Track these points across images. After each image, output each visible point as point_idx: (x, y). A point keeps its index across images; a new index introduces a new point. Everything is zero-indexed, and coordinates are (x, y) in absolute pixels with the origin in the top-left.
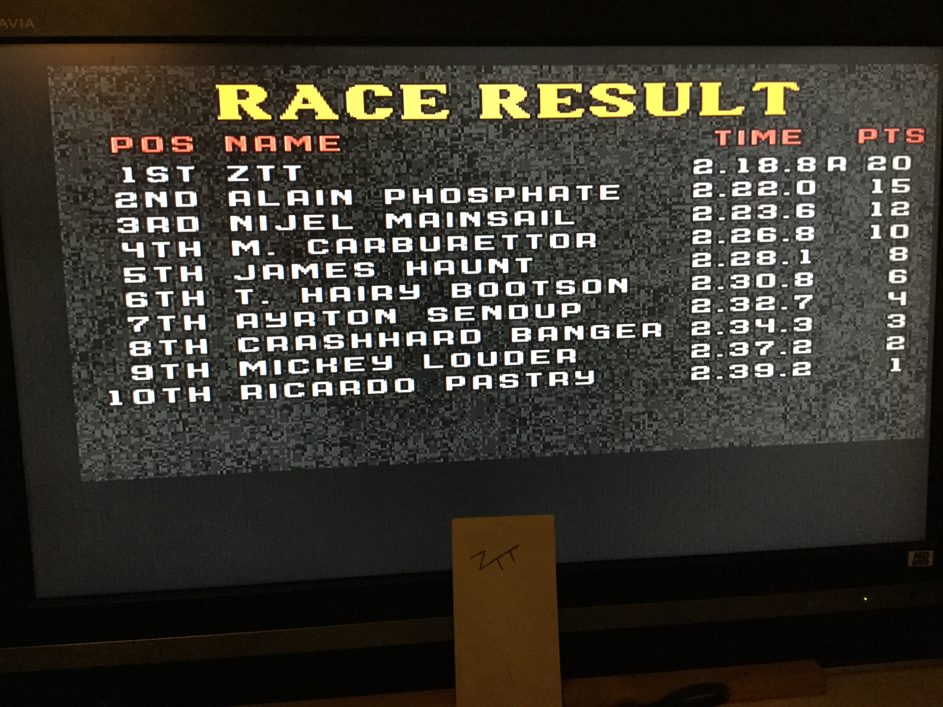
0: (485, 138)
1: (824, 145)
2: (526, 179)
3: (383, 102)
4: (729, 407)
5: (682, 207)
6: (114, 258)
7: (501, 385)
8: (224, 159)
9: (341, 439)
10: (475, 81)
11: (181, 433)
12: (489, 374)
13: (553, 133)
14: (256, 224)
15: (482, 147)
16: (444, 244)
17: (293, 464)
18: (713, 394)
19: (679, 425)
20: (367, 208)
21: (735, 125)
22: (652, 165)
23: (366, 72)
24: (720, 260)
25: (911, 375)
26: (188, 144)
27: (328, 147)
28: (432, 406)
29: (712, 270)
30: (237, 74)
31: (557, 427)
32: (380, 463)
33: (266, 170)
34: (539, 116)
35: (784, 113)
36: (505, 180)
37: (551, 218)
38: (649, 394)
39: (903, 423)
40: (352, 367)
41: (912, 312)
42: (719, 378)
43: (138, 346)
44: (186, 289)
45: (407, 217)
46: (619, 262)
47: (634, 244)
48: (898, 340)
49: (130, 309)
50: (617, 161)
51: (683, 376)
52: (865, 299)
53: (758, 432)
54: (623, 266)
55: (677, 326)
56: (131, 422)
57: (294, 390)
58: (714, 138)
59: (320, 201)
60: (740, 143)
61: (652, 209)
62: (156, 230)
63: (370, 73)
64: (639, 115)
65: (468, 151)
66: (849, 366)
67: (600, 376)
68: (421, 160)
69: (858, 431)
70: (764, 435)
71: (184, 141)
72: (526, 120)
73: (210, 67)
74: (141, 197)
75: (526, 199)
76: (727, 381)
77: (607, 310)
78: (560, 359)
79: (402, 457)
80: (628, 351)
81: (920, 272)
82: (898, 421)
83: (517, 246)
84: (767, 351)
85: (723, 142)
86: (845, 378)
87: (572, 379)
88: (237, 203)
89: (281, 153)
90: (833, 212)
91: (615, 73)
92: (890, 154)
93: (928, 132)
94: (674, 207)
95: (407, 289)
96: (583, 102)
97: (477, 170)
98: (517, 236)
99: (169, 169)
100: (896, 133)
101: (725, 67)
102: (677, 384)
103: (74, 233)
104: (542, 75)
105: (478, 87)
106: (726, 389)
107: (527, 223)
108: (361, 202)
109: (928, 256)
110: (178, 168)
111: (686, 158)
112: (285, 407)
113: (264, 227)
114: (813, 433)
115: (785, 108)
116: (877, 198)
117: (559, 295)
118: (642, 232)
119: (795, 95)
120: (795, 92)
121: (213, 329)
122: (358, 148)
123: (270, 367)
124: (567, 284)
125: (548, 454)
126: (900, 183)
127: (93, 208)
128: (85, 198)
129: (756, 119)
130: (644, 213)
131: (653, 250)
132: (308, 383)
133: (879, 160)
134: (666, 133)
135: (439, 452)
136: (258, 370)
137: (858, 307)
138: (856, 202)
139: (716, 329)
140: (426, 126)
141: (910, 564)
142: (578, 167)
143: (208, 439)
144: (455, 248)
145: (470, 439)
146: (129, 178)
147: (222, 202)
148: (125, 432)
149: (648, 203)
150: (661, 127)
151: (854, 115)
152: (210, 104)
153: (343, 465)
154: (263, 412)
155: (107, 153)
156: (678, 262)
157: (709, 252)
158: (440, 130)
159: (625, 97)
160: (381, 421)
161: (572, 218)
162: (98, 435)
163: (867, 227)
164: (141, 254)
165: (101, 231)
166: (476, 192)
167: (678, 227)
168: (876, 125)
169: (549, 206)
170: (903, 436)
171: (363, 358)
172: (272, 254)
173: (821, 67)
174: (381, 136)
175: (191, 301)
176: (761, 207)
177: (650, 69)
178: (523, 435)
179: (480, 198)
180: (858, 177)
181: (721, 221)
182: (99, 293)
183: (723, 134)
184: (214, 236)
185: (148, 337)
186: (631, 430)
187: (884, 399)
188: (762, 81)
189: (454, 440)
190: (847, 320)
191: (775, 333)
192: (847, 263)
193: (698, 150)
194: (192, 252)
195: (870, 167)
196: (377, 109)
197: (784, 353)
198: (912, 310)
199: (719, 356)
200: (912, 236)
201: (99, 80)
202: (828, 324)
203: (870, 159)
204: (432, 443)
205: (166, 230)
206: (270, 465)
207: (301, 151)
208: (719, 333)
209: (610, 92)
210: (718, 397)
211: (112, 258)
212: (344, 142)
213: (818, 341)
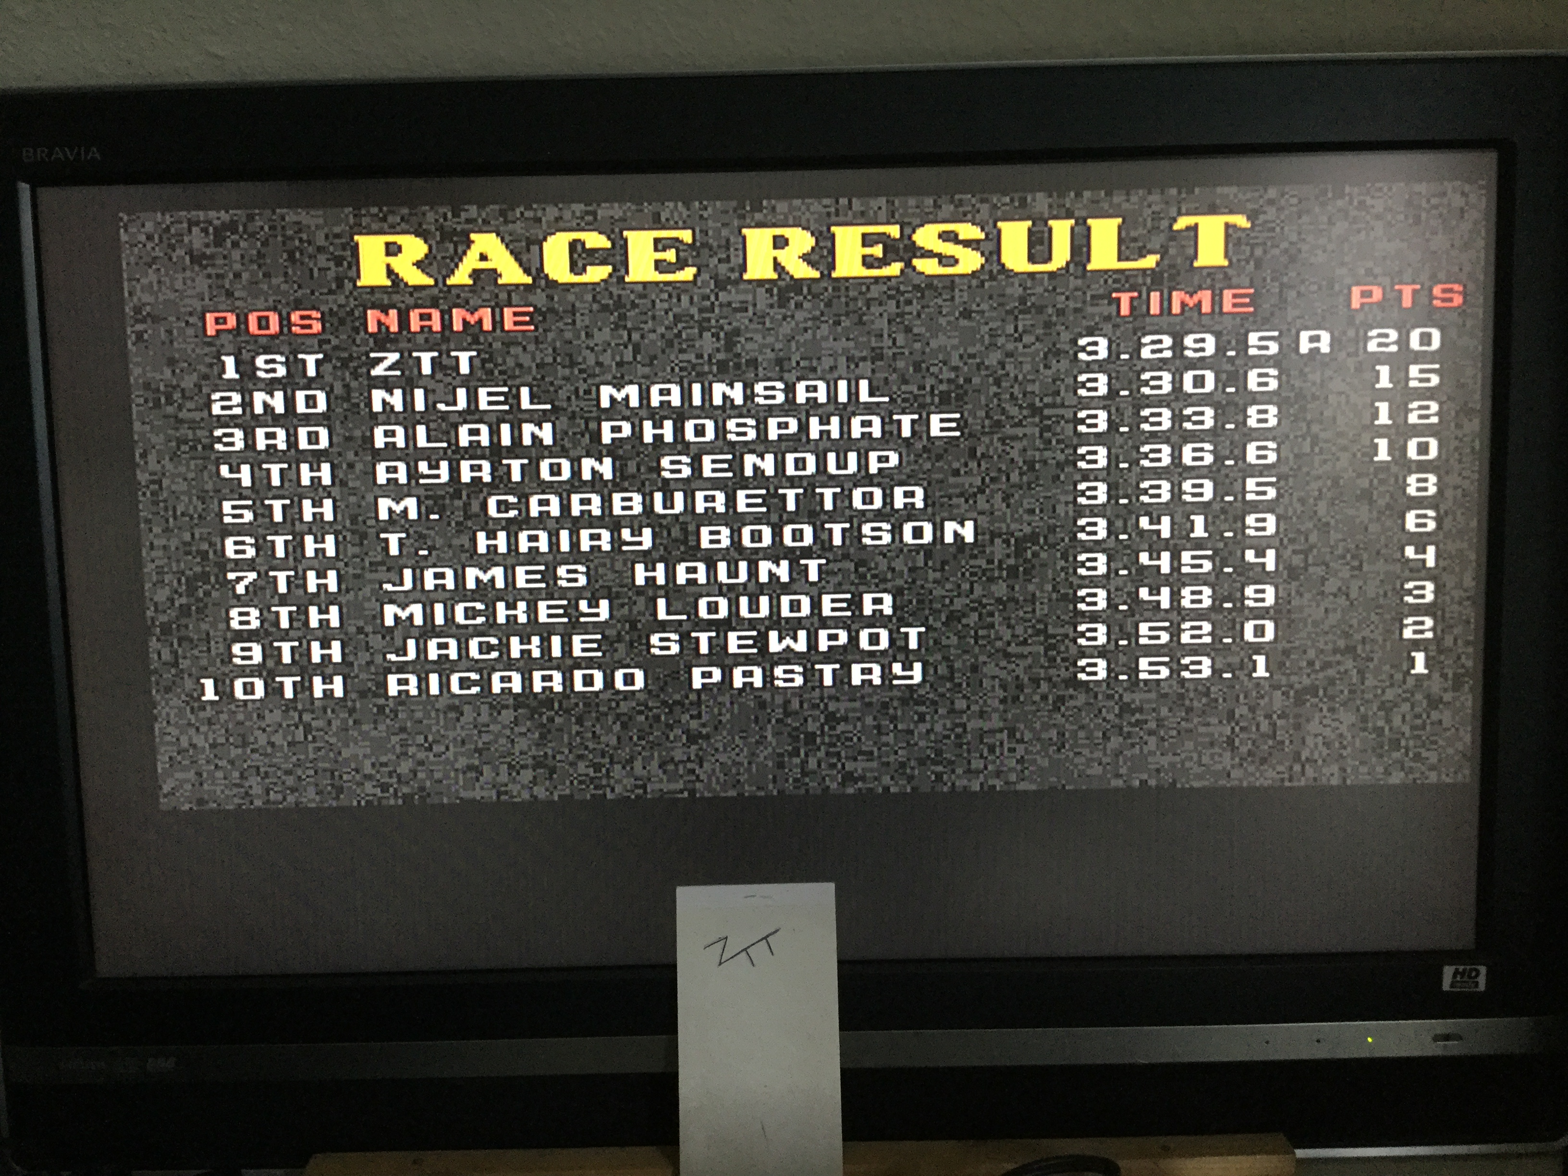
0: (751, 309)
1: (1291, 313)
2: (814, 369)
3: (594, 257)
4: (1139, 723)
5: (1061, 412)
6: (209, 486)
7: (776, 682)
8: (365, 342)
9: (534, 758)
10: (736, 223)
11: (300, 743)
12: (758, 665)
13: (855, 299)
14: (410, 437)
15: (747, 322)
17: (463, 794)
18: (1112, 703)
19: (1059, 750)
20: (573, 412)
21: (1144, 284)
22: (1010, 346)
23: (573, 212)
24: (1121, 492)
25: (1446, 679)
26: (314, 322)
27: (516, 323)
28: (671, 711)
29: (1108, 508)
30: (384, 219)
31: (864, 748)
32: (593, 796)
33: (426, 359)
34: (834, 275)
35: (1226, 263)
36: (782, 370)
38: (1009, 700)
39: (1433, 758)
41: (1445, 577)
42: (1121, 677)
43: (241, 614)
44: (310, 532)
46: (961, 495)
47: (983, 468)
48: (1422, 623)
49: (230, 560)
50: (956, 341)
51: (1063, 673)
52: (1365, 556)
53: (1188, 764)
54: (967, 501)
55: (1054, 596)
56: (231, 726)
57: (464, 683)
58: (1110, 304)
60: (1152, 312)
61: (1011, 414)
62: (267, 446)
63: (578, 214)
64: (991, 271)
65: (726, 327)
66: (1338, 663)
67: (932, 671)
68: (653, 342)
69: (1355, 769)
70: (1197, 770)
71: (309, 317)
72: (814, 280)
73: (346, 211)
74: (247, 399)
76: (1134, 682)
77: (942, 570)
78: (866, 644)
79: (625, 787)
80: (976, 633)
81: (1459, 513)
82: (1425, 754)
85: (1125, 310)
86: (1332, 682)
87: (887, 675)
88: (384, 407)
89: (447, 332)
90: (1309, 418)
91: (952, 207)
92: (1404, 326)
93: (1469, 291)
94: (1046, 412)
95: (633, 535)
96: (901, 253)
97: (738, 355)
99: (287, 359)
100: (1415, 292)
101: (1128, 194)
102: (1055, 686)
103: (154, 452)
104: (837, 215)
105: (740, 231)
106: (1134, 696)
108: (565, 405)
109: (1473, 488)
110: (300, 356)
111: (1065, 336)
112: (452, 708)
114: (1278, 769)
115: (1226, 256)
116: (1383, 395)
117: (866, 546)
118: (996, 449)
119: (1243, 235)
120: (1244, 230)
121: (348, 592)
122: (561, 325)
124: (879, 529)
125: (850, 791)
126: (1422, 371)
127: (181, 415)
129: (1179, 274)
130: (999, 421)
131: (1015, 477)
132: (485, 672)
133: (1386, 336)
134: (1033, 299)
135: (681, 782)
137: (1352, 568)
138: (1348, 402)
139: (1117, 601)
140: (662, 291)
141: (1446, 986)
142: (895, 350)
143: (340, 753)
145: (730, 763)
146: (231, 373)
147: (362, 405)
148: (223, 740)
149: (1007, 406)
150: (1025, 289)
151: (1343, 264)
152: (345, 264)
153: (536, 797)
154: (419, 715)
155: (200, 333)
156: (1055, 495)
157: (1103, 481)
158: (683, 297)
159: (967, 243)
160: (594, 733)
162: (184, 743)
163: (1368, 443)
164: (246, 482)
165: (191, 448)
167: (1054, 442)
168: (1380, 279)
170: (1433, 777)
173: (1286, 189)
174: (595, 307)
175: (317, 550)
176: (1188, 411)
177: (1007, 199)
178: (810, 760)
180: (1351, 363)
181: (1122, 433)
182: (187, 537)
183: (1125, 299)
184: (351, 456)
185: (256, 602)
186: (981, 756)
187: (1400, 717)
188: (1188, 214)
189: (705, 765)
190: (1334, 590)
191: (1212, 608)
192: (1333, 499)
193: (1085, 323)
194: (319, 478)
195: (1372, 347)
196: (589, 268)
197: (1229, 640)
198: (1444, 574)
199: (1121, 643)
200: (1444, 457)
201: (190, 231)
202: (1301, 595)
203: (1370, 334)
204: (671, 767)
205: (282, 446)
206: (429, 795)
207: (477, 330)
208: (1122, 608)
209: (945, 237)
210: (1121, 708)
211: (207, 487)
212: (539, 316)
213: (1285, 621)
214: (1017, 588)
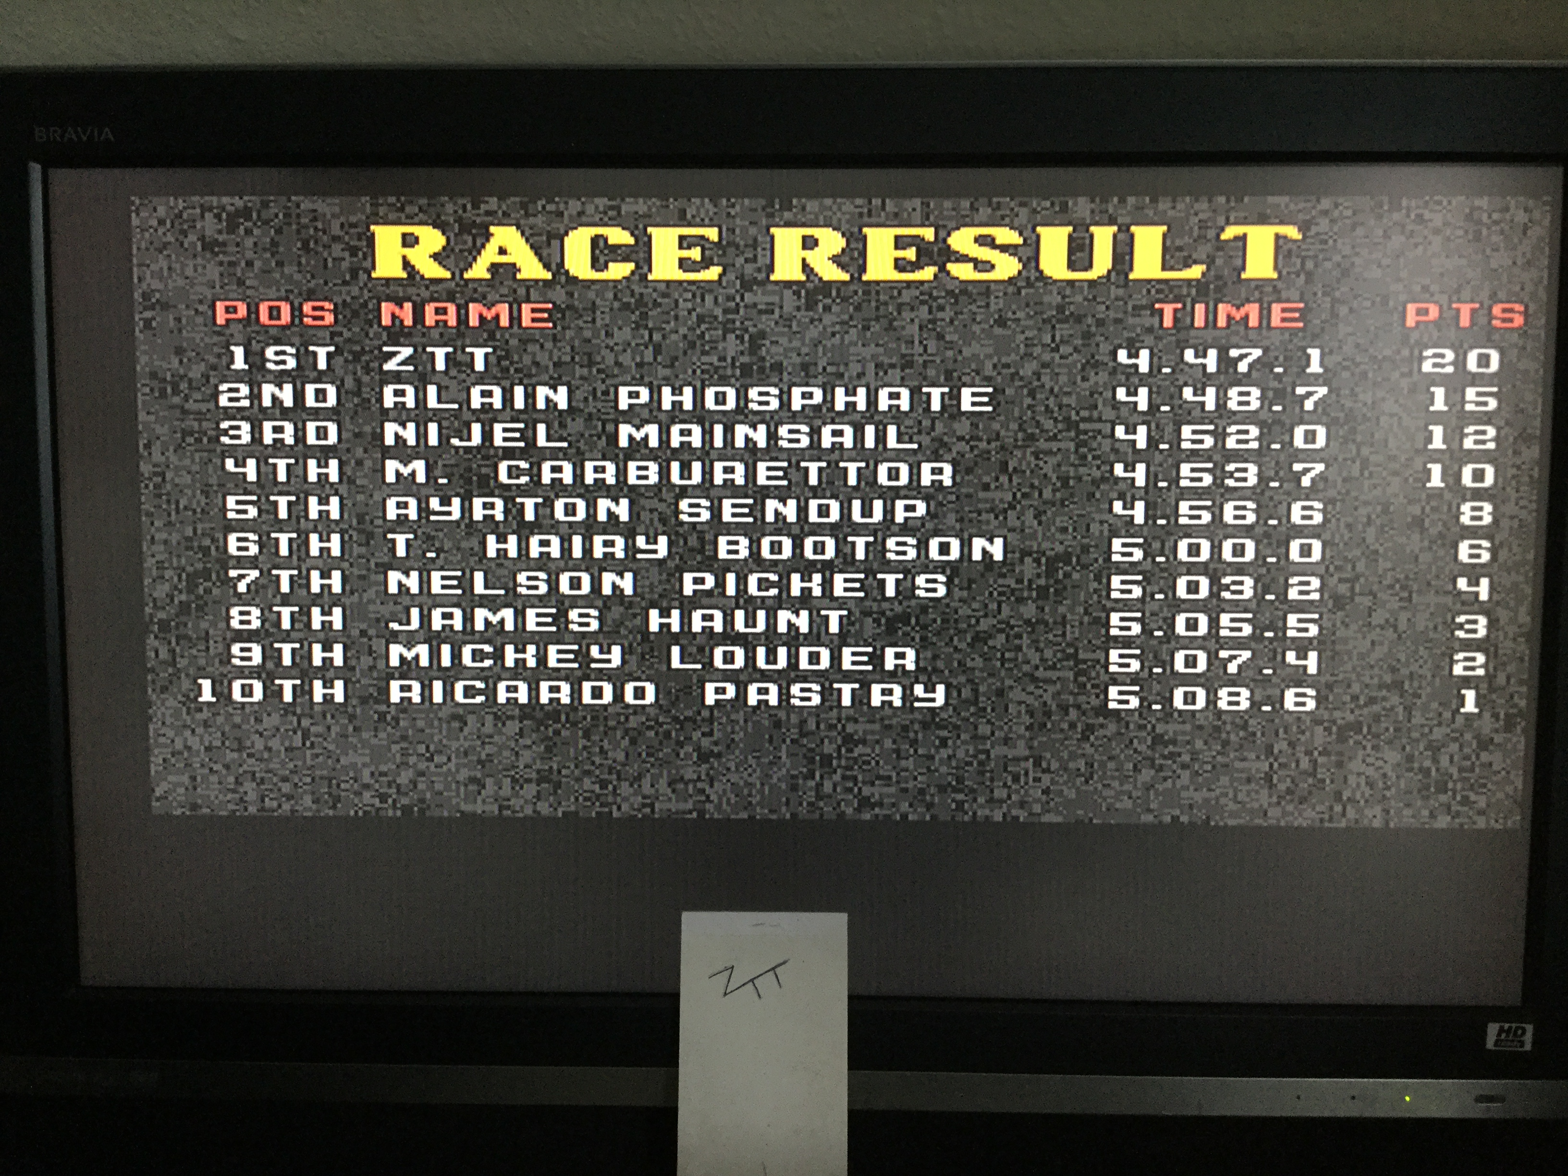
0: (777, 311)
1: (1343, 329)
2: (842, 375)
3: (617, 253)
4: (1172, 756)
5: (1097, 426)
6: (213, 481)
7: (793, 701)
8: (378, 336)
9: (538, 772)
10: (764, 221)
11: (298, 748)
12: (774, 682)
13: (886, 304)
14: (422, 435)
15: (772, 324)
16: (708, 473)
17: (464, 807)
18: (1144, 734)
19: (1087, 782)
20: (590, 414)
21: (1189, 295)
22: (1046, 357)
23: (597, 207)
24: (1159, 513)
25: (1497, 721)
26: (326, 314)
27: (534, 320)
28: (682, 728)
29: (1145, 529)
30: (402, 209)
31: (881, 772)
32: (598, 813)
33: (440, 354)
34: (865, 278)
35: (1275, 276)
36: (807, 375)
37: (881, 438)
38: (1036, 726)
39: (1482, 802)
40: (559, 661)
41: (1500, 612)
42: (1154, 707)
43: (241, 613)
44: (315, 530)
45: (652, 430)
46: (992, 510)
47: (1015, 483)
48: (1473, 659)
49: (232, 557)
50: (990, 350)
51: (1095, 702)
52: (1415, 587)
53: (1223, 801)
54: (996, 517)
55: (1086, 619)
56: (227, 729)
57: (469, 692)
58: (1152, 315)
59: (519, 403)
60: (1196, 325)
61: (1046, 427)
62: (275, 440)
63: (601, 209)
64: (1028, 278)
65: (751, 329)
66: (1384, 699)
67: (955, 694)
68: (676, 343)
69: (1399, 812)
70: (1232, 806)
71: (322, 309)
72: (844, 283)
73: (363, 199)
74: (256, 391)
75: (840, 406)
76: (1168, 711)
77: (969, 588)
78: (890, 663)
79: (632, 805)
80: (1003, 655)
81: (1515, 544)
82: (1473, 797)
83: (824, 480)
84: (1240, 667)
85: (1168, 322)
86: (1377, 718)
87: (908, 696)
88: (396, 403)
89: (463, 327)
90: (1359, 438)
91: (989, 211)
92: (1461, 346)
93: (1531, 311)
94: (1082, 426)
95: (648, 542)
96: (936, 257)
97: (763, 359)
98: (824, 464)
99: (298, 350)
100: (1473, 311)
101: (1174, 201)
102: (1084, 713)
103: (158, 443)
104: (870, 215)
105: (768, 230)
106: (1168, 726)
107: (841, 444)
108: (581, 405)
109: (1530, 518)
110: (311, 348)
111: (1105, 348)
112: (455, 717)
113: (433, 440)
114: (1318, 809)
115: (1276, 267)
116: (1438, 418)
117: (890, 561)
118: (1029, 464)
119: (1294, 247)
120: (1296, 241)
121: (352, 593)
122: (580, 323)
123: (434, 654)
124: (904, 544)
125: (867, 816)
126: (1479, 394)
127: (187, 406)
128: (176, 391)
129: (1226, 284)
130: (1033, 434)
131: (1047, 494)
132: (491, 681)
133: (1442, 356)
134: (1072, 308)
135: (691, 802)
136: (417, 658)
137: (1401, 599)
138: (1400, 424)
139: (1153, 625)
140: (686, 290)
141: (1490, 1044)
142: (925, 357)
143: (338, 761)
144: (725, 481)
145: (742, 783)
146: (239, 363)
147: (373, 400)
148: (219, 744)
149: (1040, 418)
150: (1064, 297)
151: (1399, 280)
152: (360, 254)
153: (539, 813)
154: (420, 724)
155: (210, 324)
156: (1089, 513)
157: (1141, 500)
158: (707, 297)
159: (1004, 248)
160: (601, 747)
161: (915, 438)
162: (179, 745)
163: (1421, 468)
164: (252, 477)
165: (196, 440)
166: (761, 394)
167: (1090, 458)
168: (1435, 298)
169: (876, 418)
170: (1481, 822)
171: (576, 647)
172: (445, 481)
173: (1340, 200)
174: (616, 305)
175: (321, 549)
176: (1232, 429)
177: (1048, 204)
178: (825, 783)
179: (767, 403)
180: (1405, 383)
181: (1162, 451)
182: (189, 532)
183: (1168, 310)
184: (359, 452)
186: (1005, 784)
187: (1447, 757)
188: (1237, 223)
189: (716, 784)
190: (1382, 622)
191: (1252, 637)
192: (1383, 526)
193: (1126, 334)
194: (327, 475)
195: (1427, 367)
196: (611, 265)
197: (1270, 671)
198: (1499, 609)
199: (1155, 670)
200: (1500, 485)
201: (203, 216)
202: (1347, 626)
203: (1425, 354)
204: (681, 786)
205: (290, 440)
206: (429, 807)
207: (493, 326)
208: (1156, 633)
209: (981, 241)
210: (1153, 739)
211: (211, 481)
212: (557, 313)
213: (1329, 653)
214: (1047, 609)
